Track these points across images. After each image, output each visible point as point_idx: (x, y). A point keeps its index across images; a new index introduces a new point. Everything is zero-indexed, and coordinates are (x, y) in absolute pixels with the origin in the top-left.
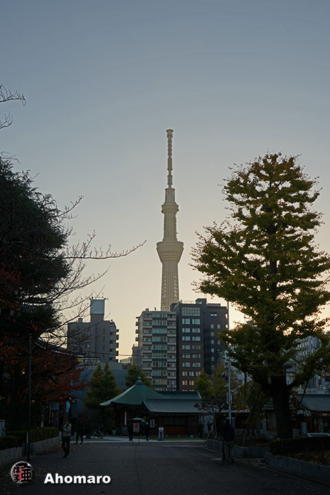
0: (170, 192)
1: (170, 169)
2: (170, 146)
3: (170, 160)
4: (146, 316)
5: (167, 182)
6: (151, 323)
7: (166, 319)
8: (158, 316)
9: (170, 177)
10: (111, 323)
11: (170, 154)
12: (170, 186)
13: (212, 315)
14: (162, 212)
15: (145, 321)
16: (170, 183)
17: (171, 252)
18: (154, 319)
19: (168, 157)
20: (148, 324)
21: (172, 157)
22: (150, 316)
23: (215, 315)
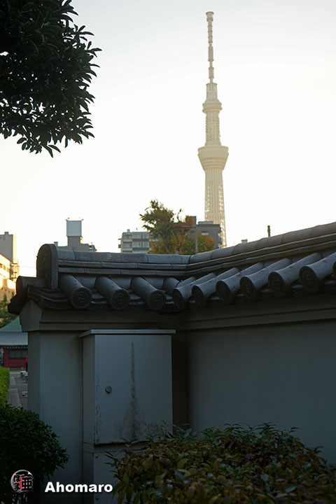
0: (211, 87)
1: (211, 60)
2: (210, 31)
3: (211, 50)
4: (126, 237)
5: (208, 76)
6: (131, 246)
7: (148, 240)
8: (139, 237)
9: (211, 69)
10: (91, 246)
11: (210, 42)
12: (211, 81)
13: (203, 234)
14: (203, 111)
15: (124, 243)
16: (211, 77)
17: (214, 158)
18: (134, 240)
19: (208, 45)
20: (128, 246)
21: (213, 45)
22: (130, 237)
23: (207, 234)
